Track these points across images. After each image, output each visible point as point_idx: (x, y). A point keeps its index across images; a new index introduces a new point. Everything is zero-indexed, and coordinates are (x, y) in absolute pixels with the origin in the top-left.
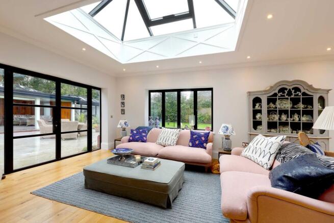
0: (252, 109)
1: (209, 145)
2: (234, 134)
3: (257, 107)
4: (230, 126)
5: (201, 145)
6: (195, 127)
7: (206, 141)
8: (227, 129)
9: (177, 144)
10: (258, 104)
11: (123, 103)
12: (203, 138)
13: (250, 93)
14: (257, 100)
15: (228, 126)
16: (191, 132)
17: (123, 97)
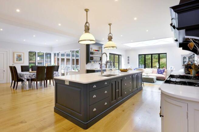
0: (183, 61)
1: (164, 73)
2: (174, 69)
3: (185, 60)
4: (173, 67)
5: (162, 73)
6: (159, 68)
7: (164, 72)
8: (172, 68)
9: (152, 73)
10: (185, 59)
11: (129, 60)
12: (162, 71)
13: (182, 55)
14: (184, 58)
15: (172, 67)
16: (158, 70)
17: (128, 57)
